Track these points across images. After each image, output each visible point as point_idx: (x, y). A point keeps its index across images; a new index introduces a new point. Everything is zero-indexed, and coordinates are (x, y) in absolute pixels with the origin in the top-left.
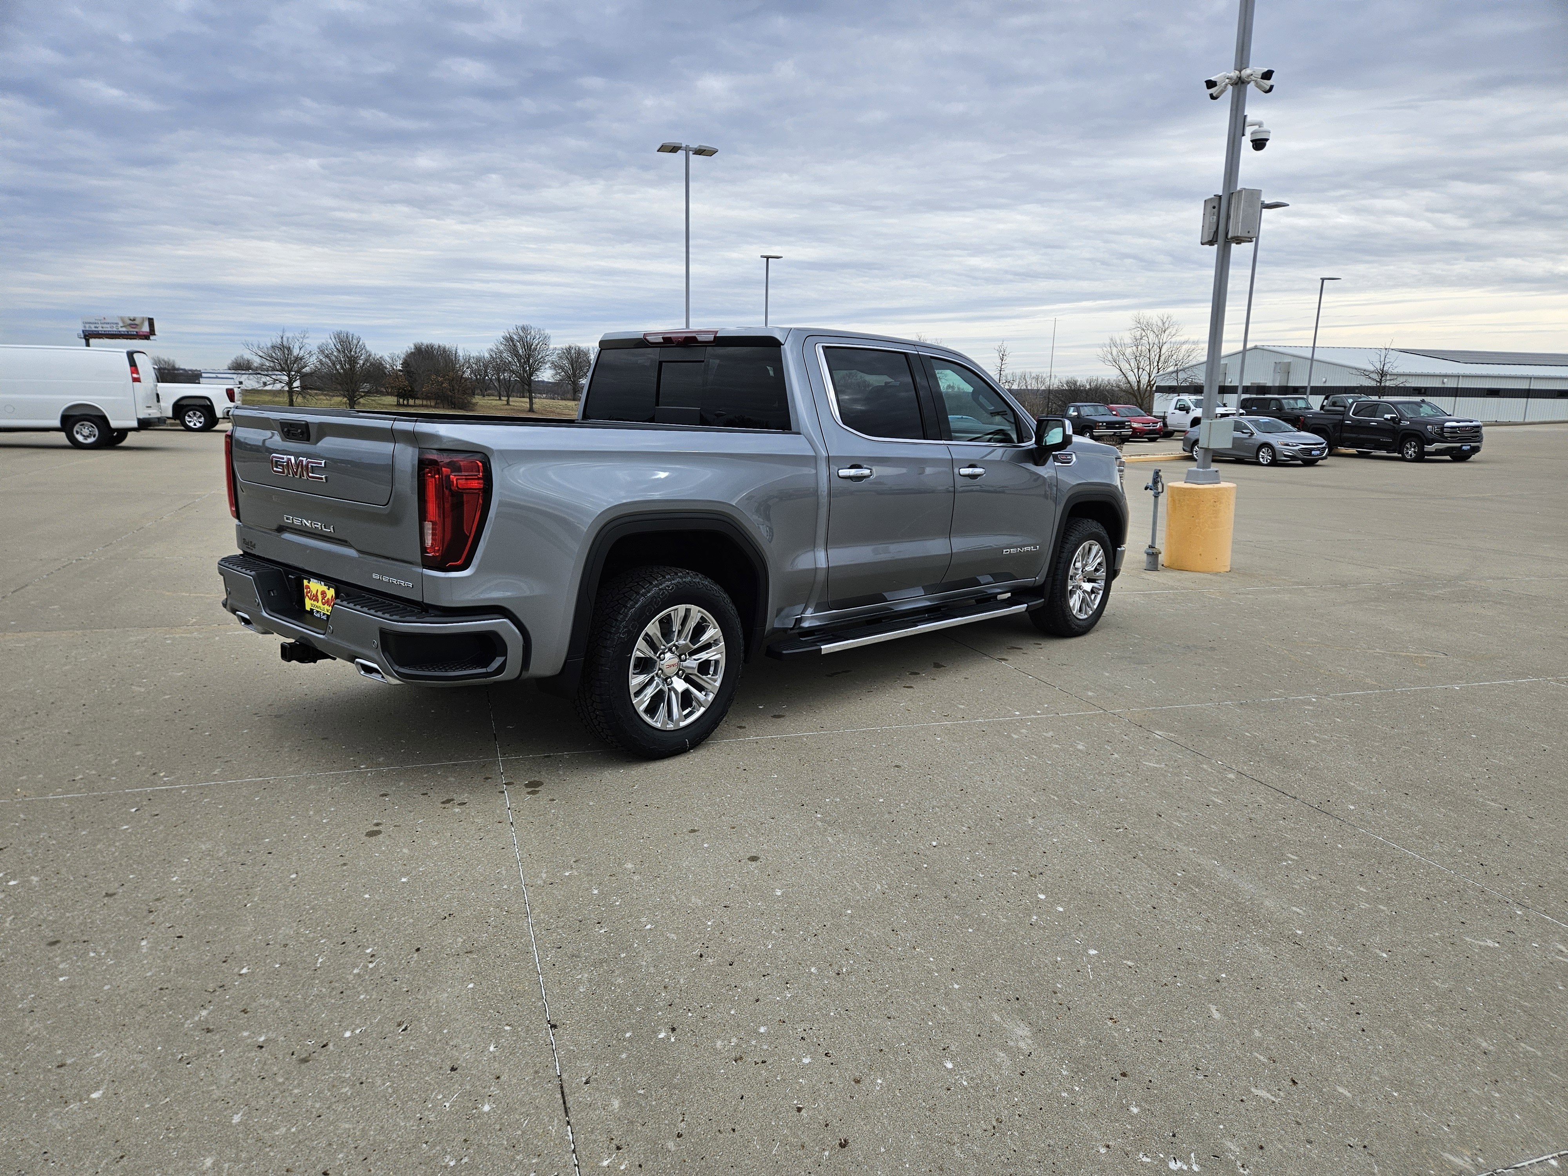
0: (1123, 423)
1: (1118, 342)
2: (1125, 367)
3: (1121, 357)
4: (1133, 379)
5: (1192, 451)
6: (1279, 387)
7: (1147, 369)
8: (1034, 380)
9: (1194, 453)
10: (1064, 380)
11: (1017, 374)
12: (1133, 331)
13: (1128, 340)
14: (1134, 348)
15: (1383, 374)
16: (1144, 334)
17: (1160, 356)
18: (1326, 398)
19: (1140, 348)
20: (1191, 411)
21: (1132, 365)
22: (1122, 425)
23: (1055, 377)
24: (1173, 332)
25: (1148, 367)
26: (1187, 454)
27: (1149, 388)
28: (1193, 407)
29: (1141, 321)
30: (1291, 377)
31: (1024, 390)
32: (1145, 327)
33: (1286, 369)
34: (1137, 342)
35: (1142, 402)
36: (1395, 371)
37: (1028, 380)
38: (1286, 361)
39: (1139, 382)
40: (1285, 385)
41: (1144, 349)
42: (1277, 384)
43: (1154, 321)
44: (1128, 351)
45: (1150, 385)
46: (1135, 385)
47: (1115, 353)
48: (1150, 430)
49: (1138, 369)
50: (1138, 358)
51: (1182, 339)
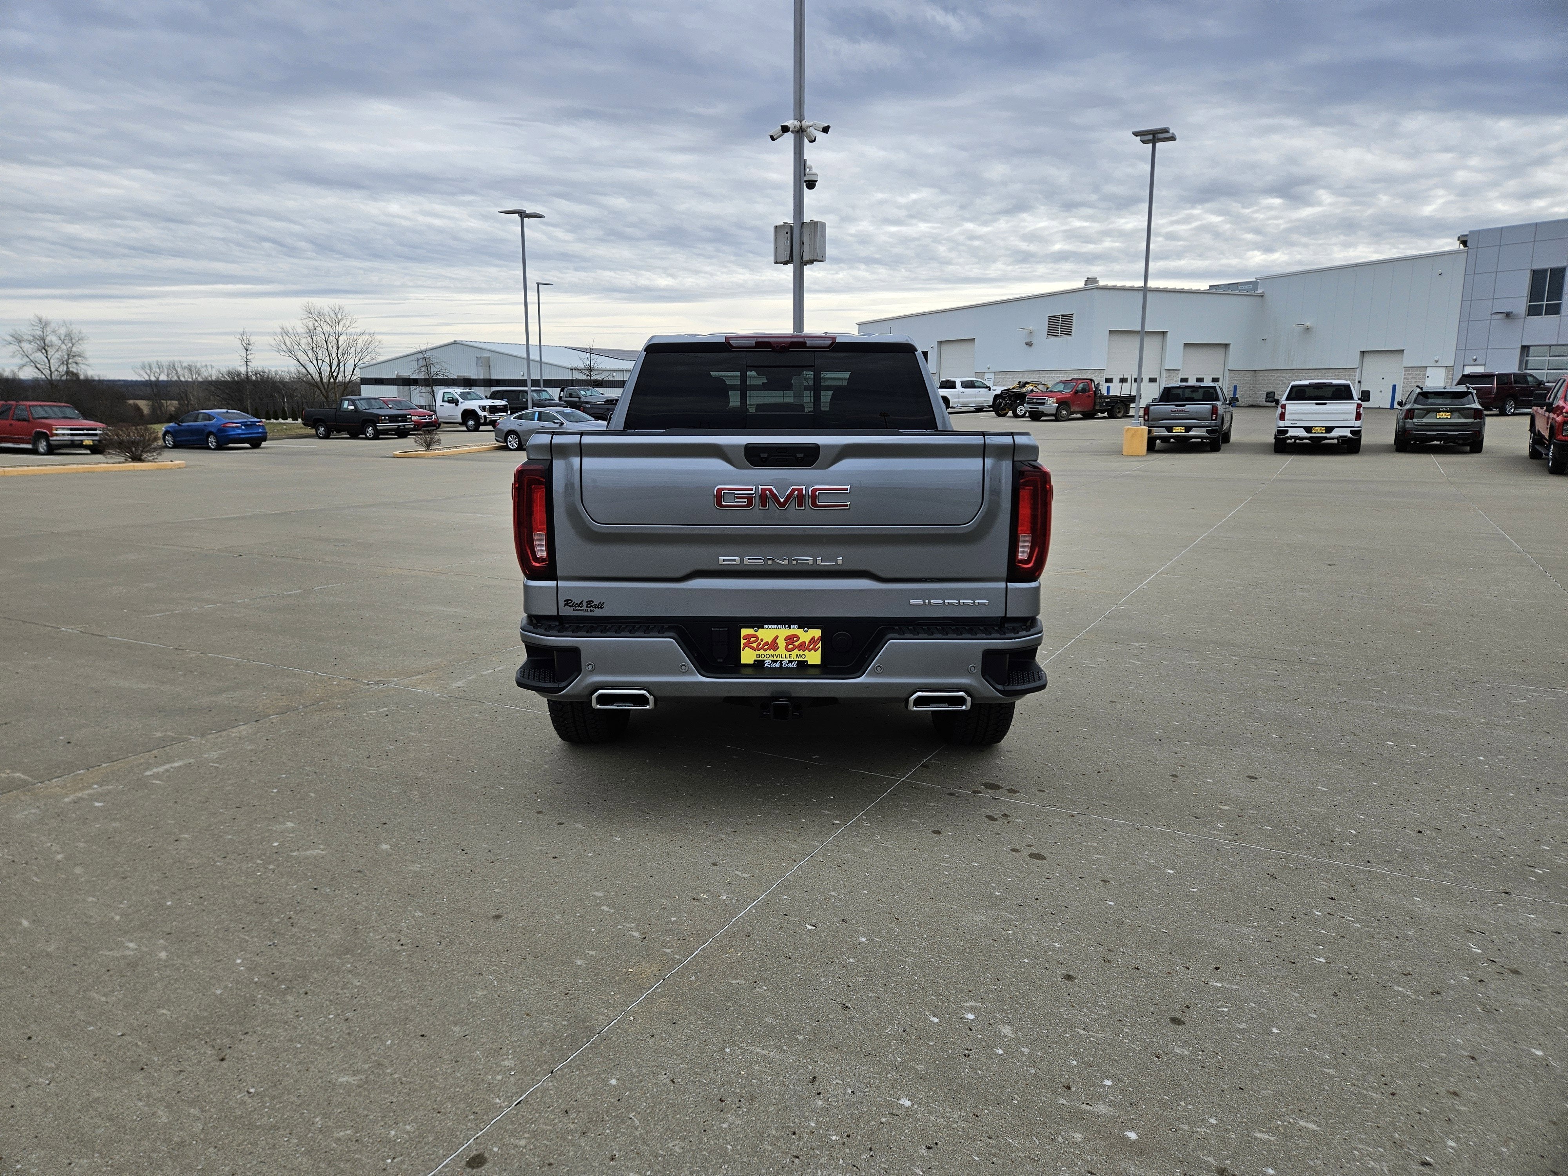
0: (404, 416)
1: (291, 331)
2: (303, 358)
3: (296, 347)
4: (312, 369)
5: (506, 442)
6: (484, 380)
7: (327, 360)
8: (186, 371)
9: (509, 443)
10: (224, 370)
11: (163, 363)
12: (304, 321)
13: (301, 330)
14: (309, 339)
15: (590, 370)
16: (316, 324)
17: (338, 348)
18: (562, 390)
19: (314, 338)
20: (459, 403)
21: (310, 356)
22: (404, 418)
23: (212, 367)
24: (348, 324)
25: (328, 358)
26: (501, 444)
27: (332, 380)
28: (460, 400)
29: (312, 311)
30: (492, 370)
31: (176, 381)
32: (316, 315)
33: (486, 363)
34: (311, 333)
35: (328, 395)
36: (600, 367)
37: (179, 370)
38: (485, 356)
39: (320, 373)
40: (488, 378)
41: (320, 339)
42: (482, 377)
43: (325, 311)
44: (303, 342)
45: (333, 376)
46: (316, 376)
47: (288, 343)
48: (427, 422)
49: (317, 360)
50: (315, 349)
51: (358, 330)
